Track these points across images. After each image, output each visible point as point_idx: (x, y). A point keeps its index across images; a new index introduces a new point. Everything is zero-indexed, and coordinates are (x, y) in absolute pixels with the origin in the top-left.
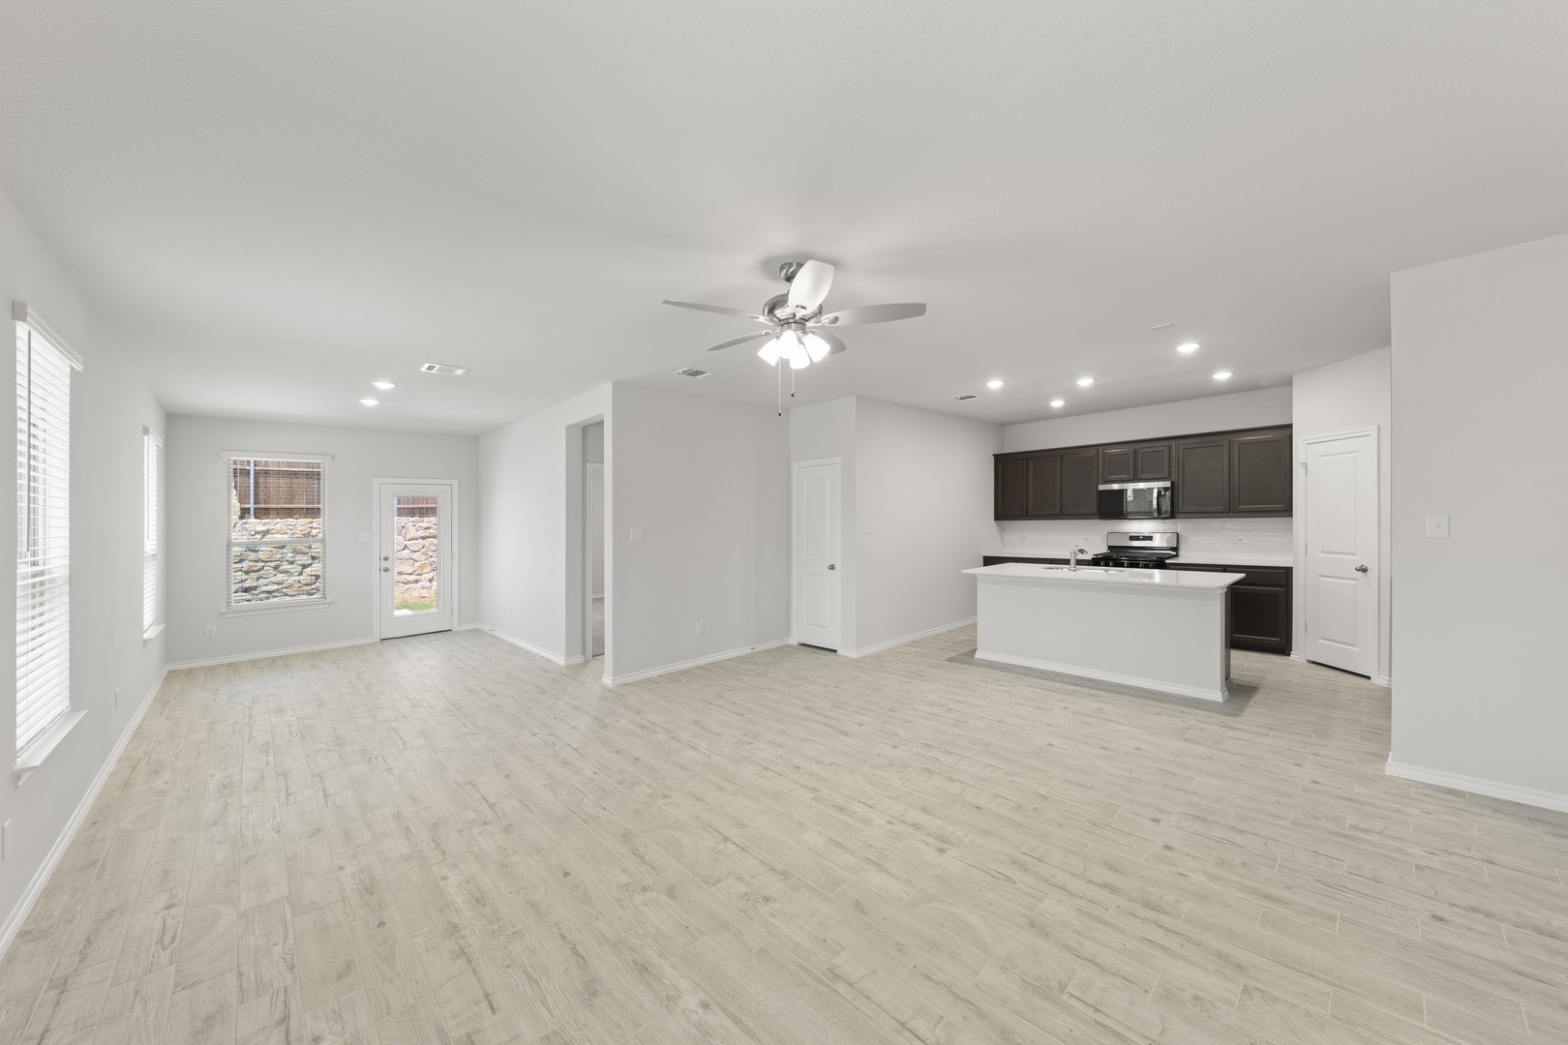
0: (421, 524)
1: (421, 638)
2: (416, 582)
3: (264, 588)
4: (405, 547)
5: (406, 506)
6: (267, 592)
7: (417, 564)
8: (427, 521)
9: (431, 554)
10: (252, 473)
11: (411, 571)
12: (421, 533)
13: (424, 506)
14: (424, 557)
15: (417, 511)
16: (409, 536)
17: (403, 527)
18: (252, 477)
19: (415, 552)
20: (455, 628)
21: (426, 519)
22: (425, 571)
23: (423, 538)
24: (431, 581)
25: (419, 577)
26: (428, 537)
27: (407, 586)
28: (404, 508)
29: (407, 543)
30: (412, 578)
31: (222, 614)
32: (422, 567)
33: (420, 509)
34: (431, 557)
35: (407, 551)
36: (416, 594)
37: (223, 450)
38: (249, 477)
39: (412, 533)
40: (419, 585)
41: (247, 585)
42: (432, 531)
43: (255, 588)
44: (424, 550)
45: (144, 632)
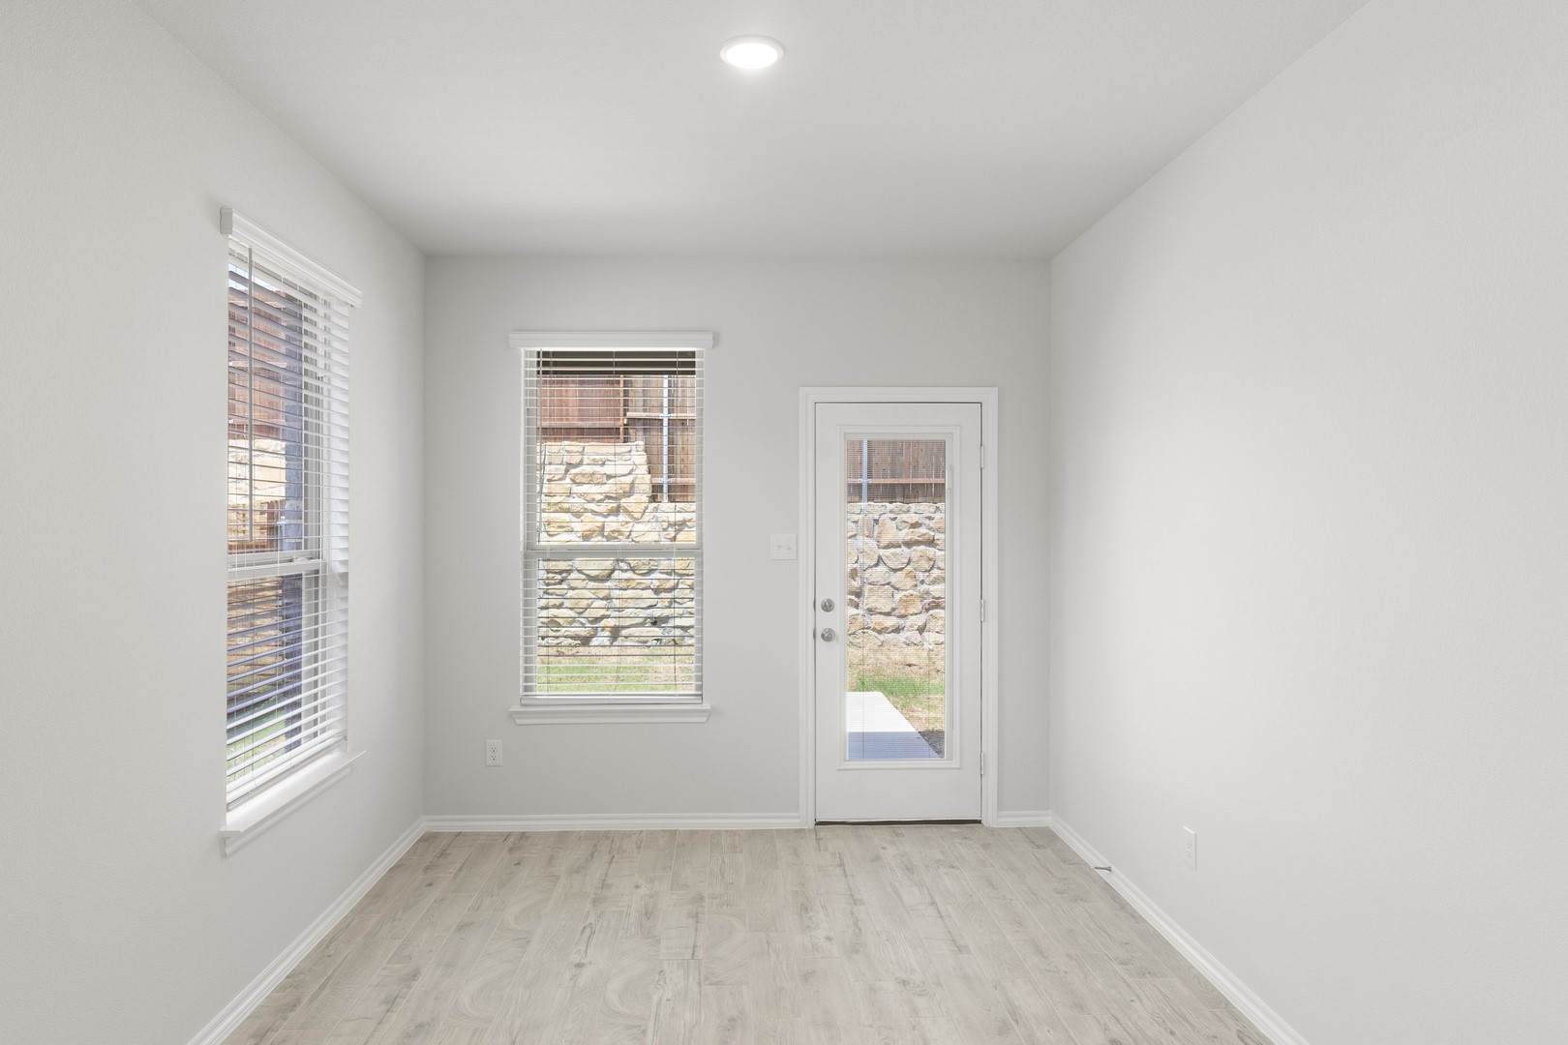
0: (905, 517)
1: (902, 829)
2: (898, 630)
3: (678, 622)
4: (880, 561)
5: (881, 481)
6: (682, 628)
7: (898, 596)
8: (918, 510)
9: (921, 576)
10: (665, 423)
11: (887, 609)
12: (906, 534)
13: (910, 481)
14: (910, 582)
15: (899, 491)
16: (885, 541)
17: (876, 521)
18: (665, 430)
19: (895, 570)
20: (990, 819)
21: (913, 506)
22: (912, 610)
23: (909, 544)
24: (921, 630)
25: (901, 622)
26: (918, 543)
27: (881, 637)
28: (878, 485)
29: (882, 552)
30: (891, 622)
31: (512, 715)
32: (907, 601)
33: (905, 486)
34: (922, 582)
35: (881, 568)
36: (896, 657)
37: (516, 330)
38: (662, 432)
39: (892, 534)
40: (902, 637)
41: (657, 613)
42: (923, 530)
43: (667, 619)
44: (909, 568)
45: (229, 807)
